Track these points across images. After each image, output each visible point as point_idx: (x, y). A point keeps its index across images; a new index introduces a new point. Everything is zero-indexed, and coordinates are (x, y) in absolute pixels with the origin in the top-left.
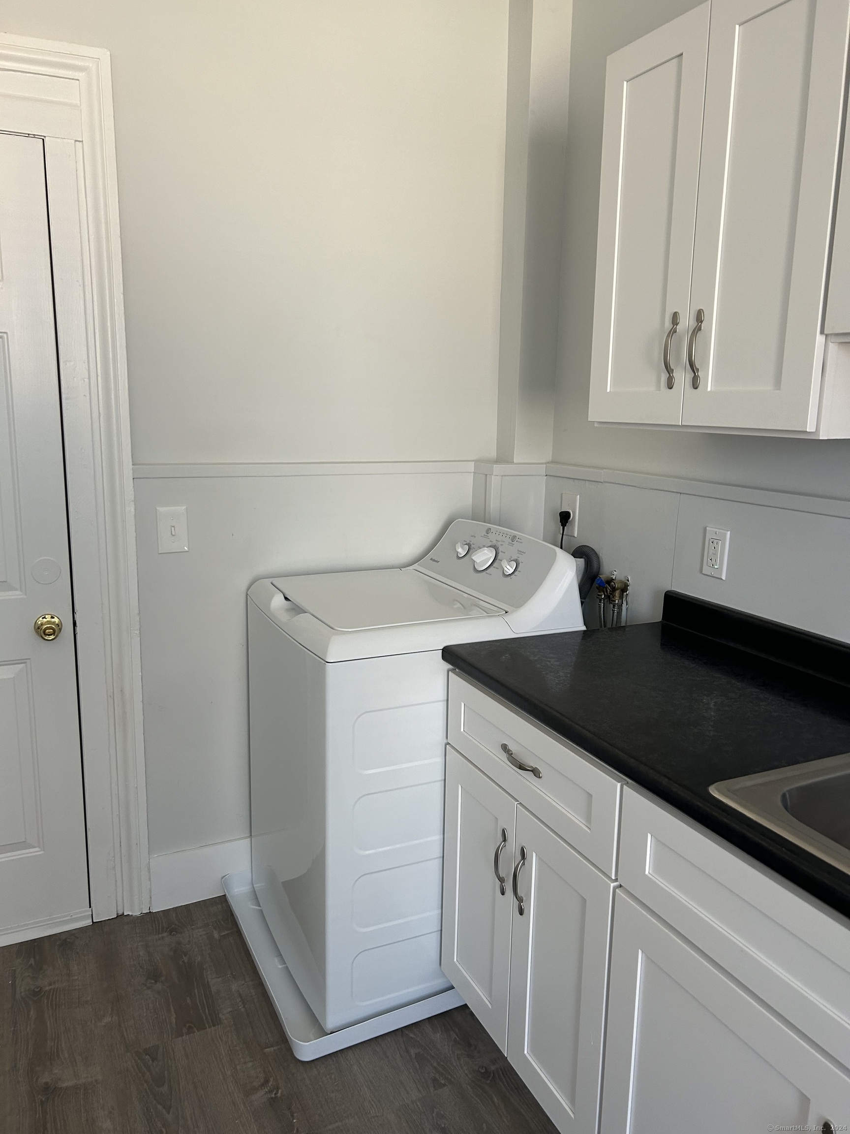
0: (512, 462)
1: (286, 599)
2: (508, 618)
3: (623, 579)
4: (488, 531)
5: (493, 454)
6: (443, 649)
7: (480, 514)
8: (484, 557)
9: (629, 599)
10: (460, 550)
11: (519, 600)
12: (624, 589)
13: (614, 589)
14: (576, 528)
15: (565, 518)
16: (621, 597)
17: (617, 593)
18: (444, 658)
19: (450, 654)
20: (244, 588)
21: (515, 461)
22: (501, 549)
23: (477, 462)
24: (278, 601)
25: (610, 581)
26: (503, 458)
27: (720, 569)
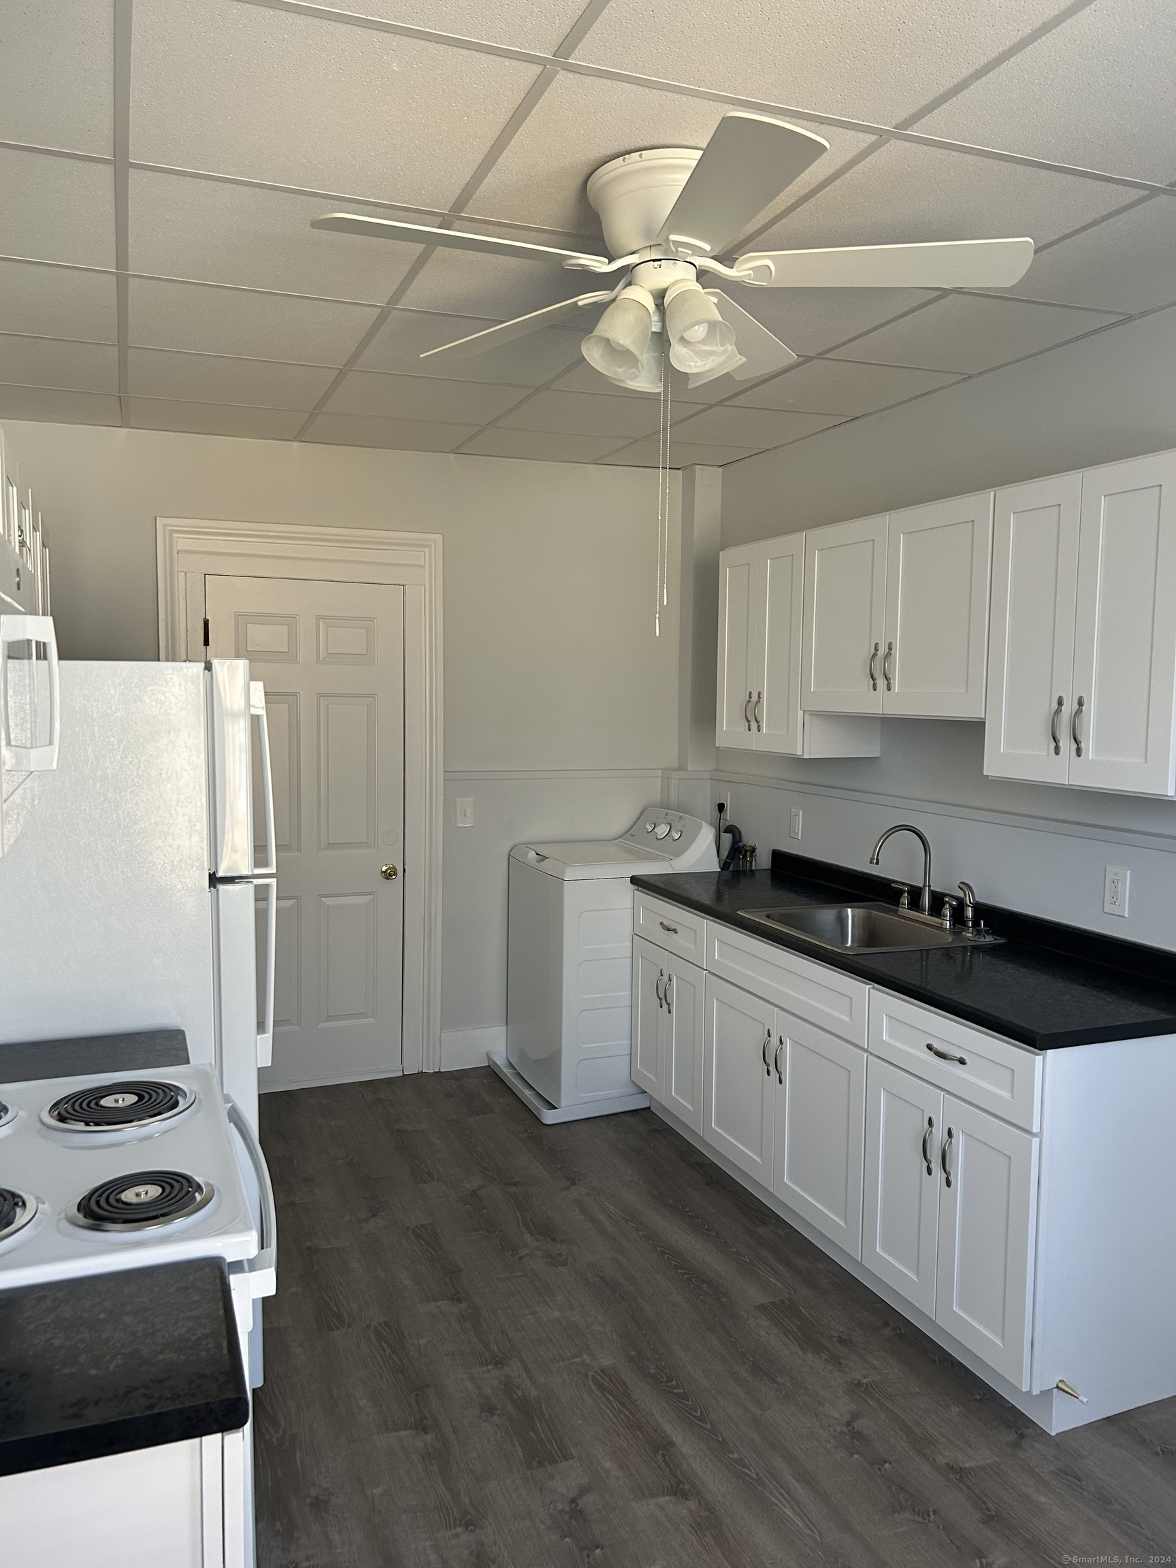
0: (687, 770)
1: (537, 854)
2: (671, 862)
3: (753, 845)
4: (667, 814)
5: (676, 764)
6: (631, 877)
7: (665, 805)
8: (662, 830)
9: (757, 857)
10: (648, 827)
11: (678, 854)
12: (753, 850)
13: (746, 851)
14: (728, 812)
15: (721, 807)
16: (751, 857)
17: (748, 853)
18: (632, 882)
19: (635, 880)
20: (506, 852)
21: (689, 769)
22: (673, 825)
23: (663, 769)
24: (532, 855)
25: (745, 846)
26: (681, 767)
27: (798, 833)
